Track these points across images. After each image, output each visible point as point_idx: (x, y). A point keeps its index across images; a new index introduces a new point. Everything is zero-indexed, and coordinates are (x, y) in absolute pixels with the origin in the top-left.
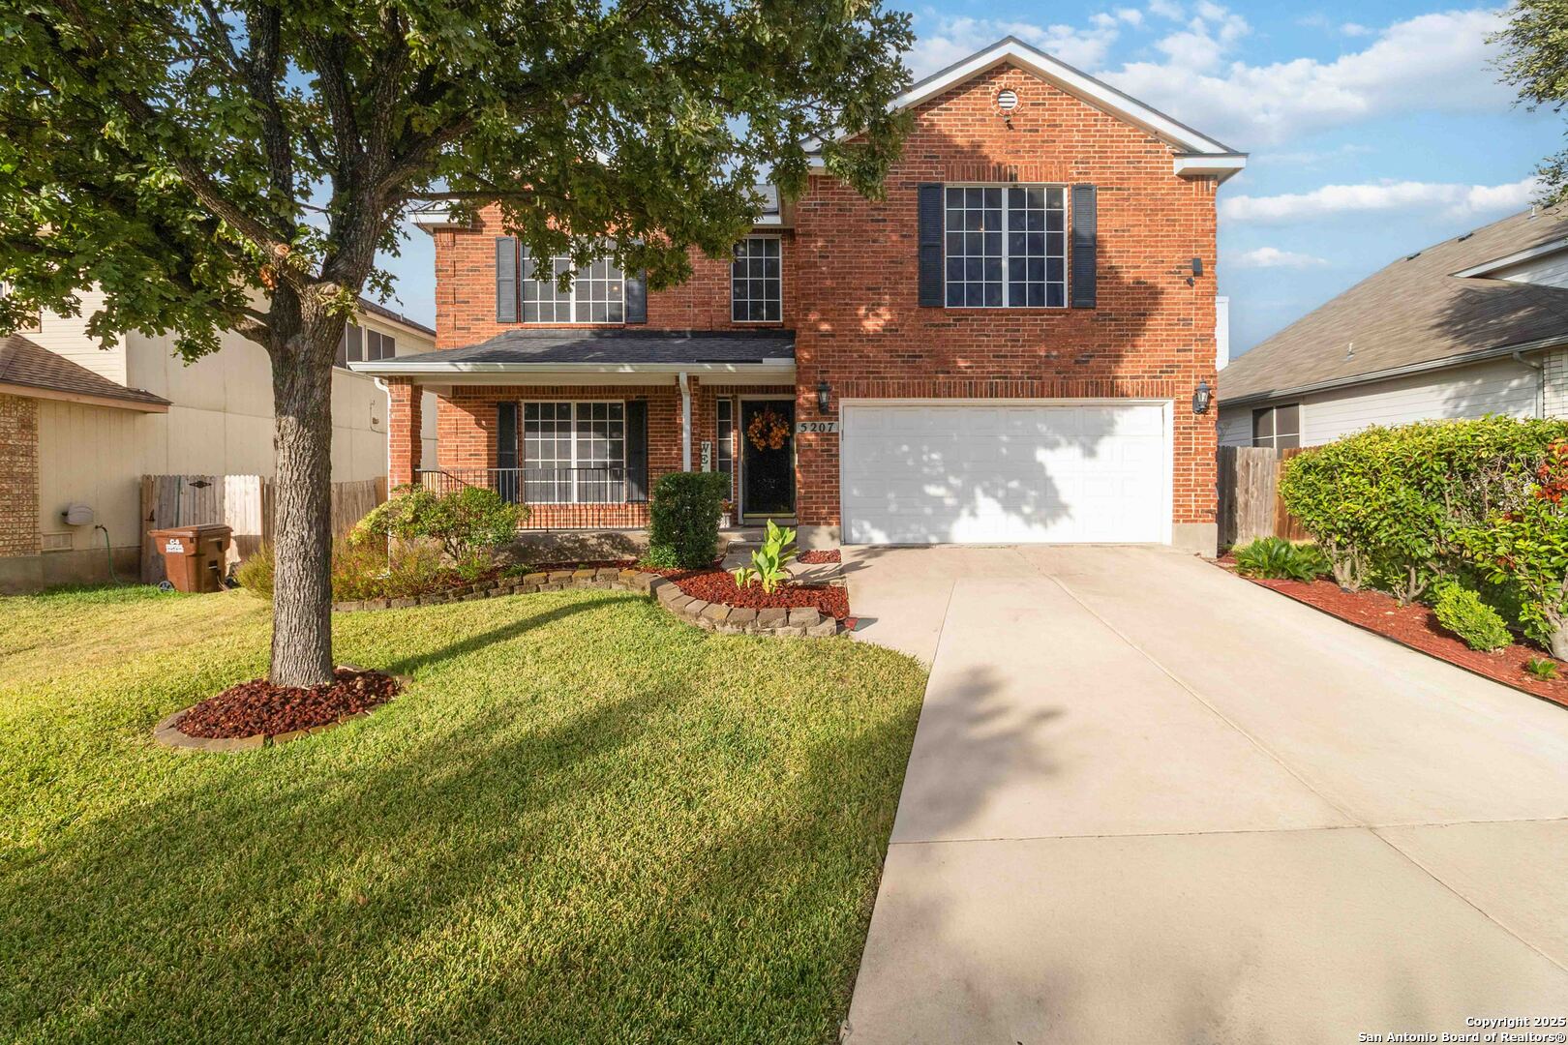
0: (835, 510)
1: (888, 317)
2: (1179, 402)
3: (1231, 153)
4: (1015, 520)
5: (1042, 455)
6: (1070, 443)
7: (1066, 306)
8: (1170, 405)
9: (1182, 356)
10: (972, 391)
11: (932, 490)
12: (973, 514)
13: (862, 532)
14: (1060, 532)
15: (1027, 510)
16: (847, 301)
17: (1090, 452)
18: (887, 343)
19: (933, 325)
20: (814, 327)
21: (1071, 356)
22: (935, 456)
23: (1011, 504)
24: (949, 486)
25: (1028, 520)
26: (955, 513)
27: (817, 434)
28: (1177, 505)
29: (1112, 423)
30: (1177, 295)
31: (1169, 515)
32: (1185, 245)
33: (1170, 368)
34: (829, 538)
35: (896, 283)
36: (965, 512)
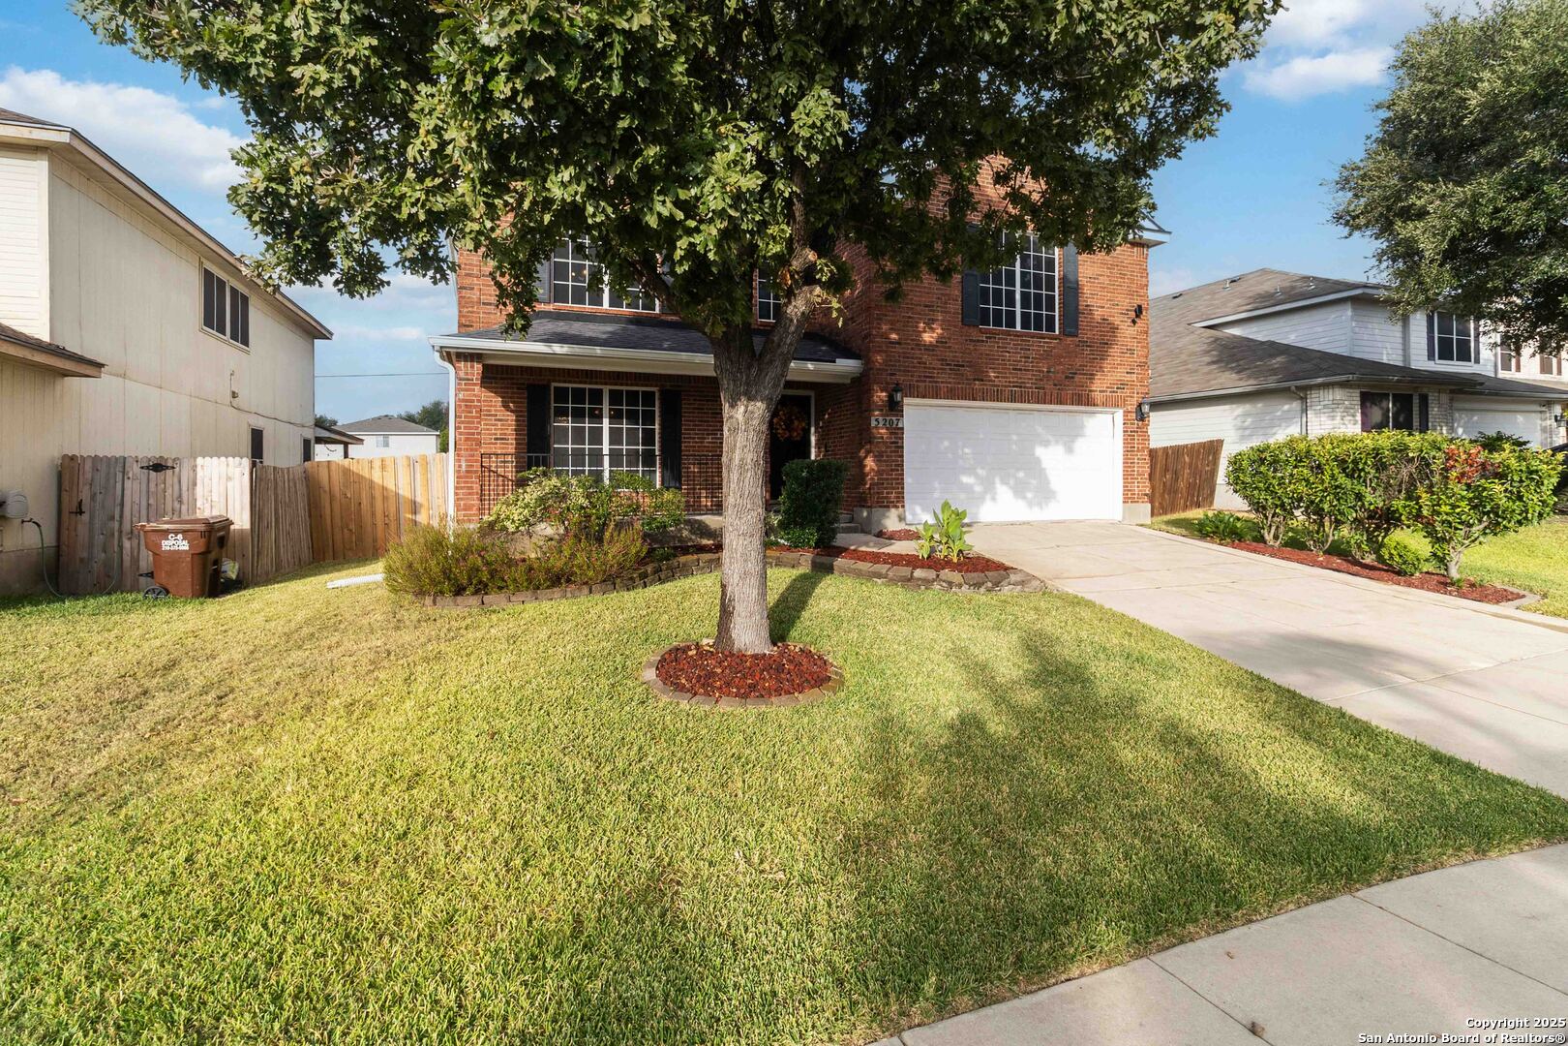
0: (900, 498)
1: (939, 331)
2: (1126, 413)
3: (1161, 230)
4: (1021, 504)
5: (1039, 451)
6: (1057, 442)
7: (1057, 332)
8: (1119, 414)
9: (1128, 377)
10: (998, 397)
11: (966, 479)
12: (994, 499)
13: (914, 514)
14: (1051, 513)
15: (1029, 495)
16: (910, 314)
17: (1070, 450)
18: (939, 353)
19: (971, 340)
20: (885, 336)
21: (1063, 373)
22: (967, 450)
23: (1019, 491)
24: (977, 476)
25: (1030, 504)
26: (982, 499)
27: (887, 429)
28: (1126, 489)
29: (1082, 427)
30: (1127, 331)
31: (1121, 498)
32: (1131, 294)
33: (1122, 386)
34: (897, 519)
35: (946, 303)
36: (988, 497)
